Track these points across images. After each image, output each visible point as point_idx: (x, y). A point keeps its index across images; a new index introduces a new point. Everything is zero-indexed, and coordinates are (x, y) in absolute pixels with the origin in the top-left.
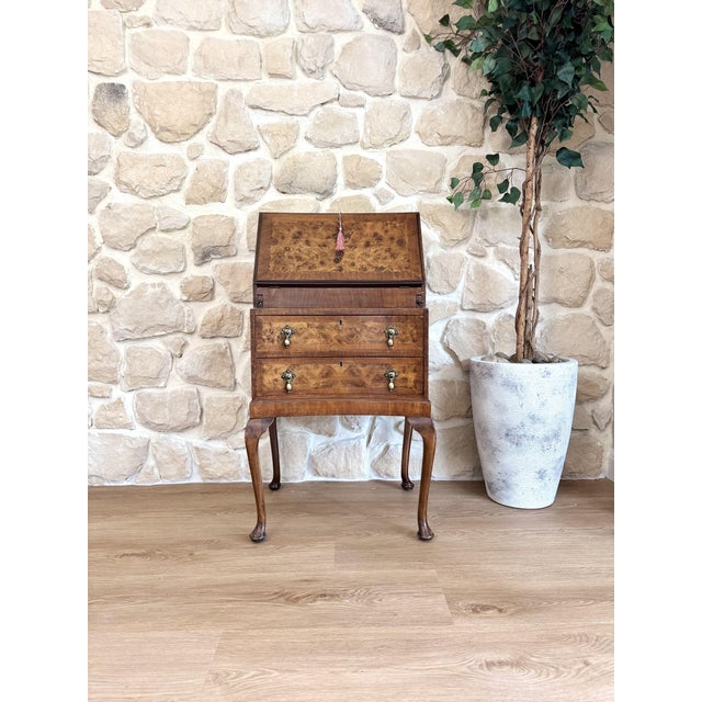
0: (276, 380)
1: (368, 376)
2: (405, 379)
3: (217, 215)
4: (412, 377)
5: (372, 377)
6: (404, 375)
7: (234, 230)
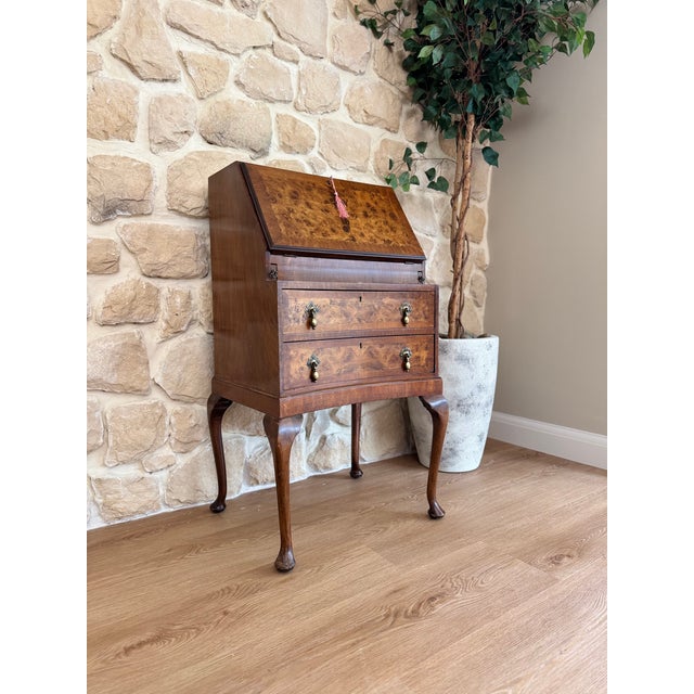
0: (302, 368)
1: (386, 357)
2: (418, 357)
3: (125, 158)
4: (424, 354)
5: (389, 357)
6: (417, 354)
7: (150, 181)
